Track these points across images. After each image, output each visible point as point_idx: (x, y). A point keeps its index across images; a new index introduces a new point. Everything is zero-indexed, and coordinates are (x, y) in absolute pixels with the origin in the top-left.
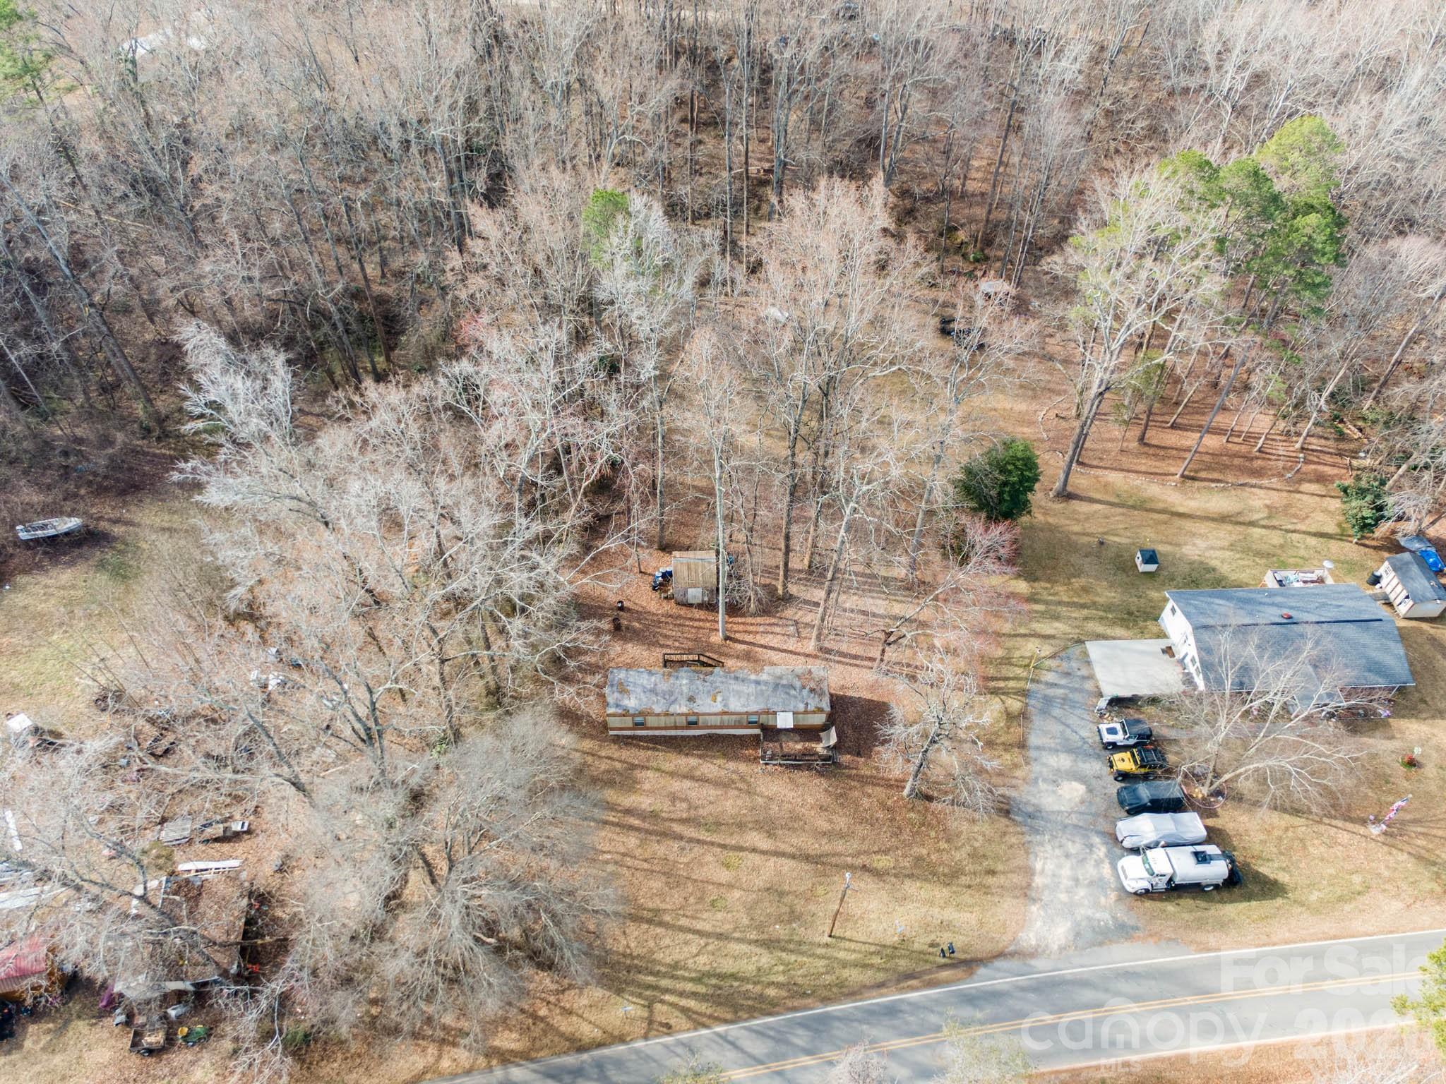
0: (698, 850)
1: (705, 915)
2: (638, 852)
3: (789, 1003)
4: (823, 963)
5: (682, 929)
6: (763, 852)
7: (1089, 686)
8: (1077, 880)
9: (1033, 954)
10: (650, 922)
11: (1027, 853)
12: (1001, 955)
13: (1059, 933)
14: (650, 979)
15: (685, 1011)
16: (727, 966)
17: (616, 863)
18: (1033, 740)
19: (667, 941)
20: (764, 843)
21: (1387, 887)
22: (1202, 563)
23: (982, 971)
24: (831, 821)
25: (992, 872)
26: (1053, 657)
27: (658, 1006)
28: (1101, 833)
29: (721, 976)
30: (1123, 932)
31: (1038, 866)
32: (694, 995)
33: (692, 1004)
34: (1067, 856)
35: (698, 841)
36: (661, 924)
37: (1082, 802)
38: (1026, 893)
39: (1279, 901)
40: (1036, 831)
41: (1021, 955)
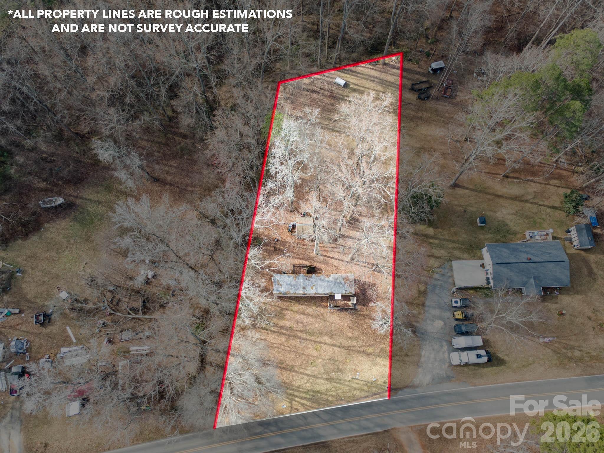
0: (306, 343)
1: (309, 368)
2: (286, 343)
3: (336, 403)
4: (348, 388)
5: (301, 373)
6: (329, 345)
7: (450, 280)
8: (435, 359)
9: (418, 386)
10: (290, 370)
11: (420, 348)
12: (407, 387)
13: (427, 379)
14: (291, 392)
15: (302, 404)
16: (317, 388)
17: (278, 348)
18: (427, 303)
19: (296, 378)
20: (329, 341)
21: (541, 362)
22: (503, 221)
23: (400, 392)
24: (352, 333)
25: (407, 355)
26: (439, 267)
27: (294, 402)
28: (446, 341)
29: (314, 392)
30: (448, 378)
31: (423, 353)
32: (305, 399)
33: (305, 402)
34: (433, 350)
35: (306, 339)
36: (294, 371)
37: (442, 329)
38: (417, 364)
39: (503, 367)
40: (424, 340)
41: (414, 387)
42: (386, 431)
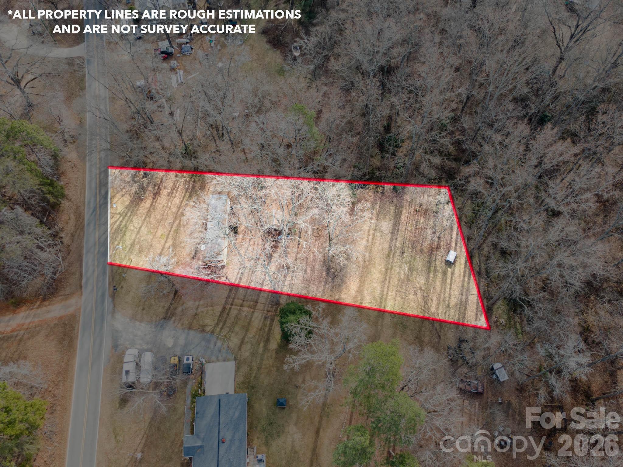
0: (169, 228)
1: (146, 229)
2: (170, 212)
3: (112, 247)
4: (123, 257)
5: (143, 223)
6: (164, 245)
7: (214, 358)
8: (136, 336)
9: (113, 316)
10: (147, 215)
11: (148, 322)
12: (114, 306)
13: (118, 326)
14: (129, 215)
15: (116, 222)
16: (128, 234)
17: (167, 206)
18: (192, 333)
19: (140, 219)
20: (167, 245)
21: (116, 450)
22: (283, 432)
23: (110, 299)
24: (172, 264)
25: (143, 309)
26: (228, 347)
27: (119, 216)
28: (151, 348)
29: (125, 231)
30: (115, 346)
31: (143, 324)
32: (120, 224)
33: (118, 223)
34: (145, 335)
35: (172, 228)
36: (146, 218)
37: (165, 345)
38: (134, 318)
39: (118, 405)
40: (156, 326)
41: (114, 311)
42: (81, 287)
